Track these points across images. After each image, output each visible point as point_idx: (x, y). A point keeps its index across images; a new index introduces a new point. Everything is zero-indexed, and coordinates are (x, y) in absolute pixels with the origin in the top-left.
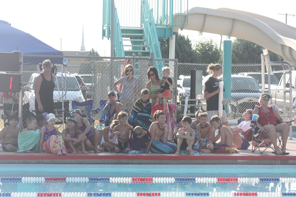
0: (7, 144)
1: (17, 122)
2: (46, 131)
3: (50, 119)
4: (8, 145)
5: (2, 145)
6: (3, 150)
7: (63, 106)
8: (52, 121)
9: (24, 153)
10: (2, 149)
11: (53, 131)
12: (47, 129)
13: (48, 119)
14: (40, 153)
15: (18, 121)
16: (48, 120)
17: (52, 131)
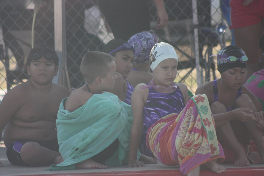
0: (23, 141)
1: (52, 67)
2: (149, 96)
3: (159, 60)
4: (27, 145)
5: (5, 144)
6: (9, 163)
7: (196, 11)
8: (166, 68)
9: (77, 169)
10: (4, 159)
11: (174, 93)
12: (152, 90)
13: (154, 60)
14: (133, 166)
15: (56, 64)
16: (154, 66)
17: (171, 94)
